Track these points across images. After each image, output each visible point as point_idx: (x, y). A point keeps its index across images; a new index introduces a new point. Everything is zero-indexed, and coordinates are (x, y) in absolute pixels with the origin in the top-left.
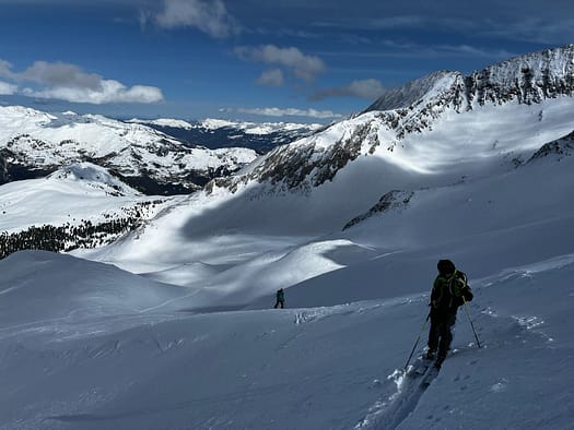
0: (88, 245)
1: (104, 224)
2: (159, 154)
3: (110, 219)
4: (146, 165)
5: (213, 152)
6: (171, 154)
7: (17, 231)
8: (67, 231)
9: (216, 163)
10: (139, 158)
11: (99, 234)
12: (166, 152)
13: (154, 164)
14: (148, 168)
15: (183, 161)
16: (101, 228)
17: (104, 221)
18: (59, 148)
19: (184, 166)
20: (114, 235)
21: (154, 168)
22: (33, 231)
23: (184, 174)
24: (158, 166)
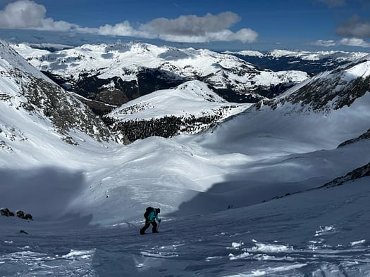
0: (192, 129)
1: (201, 118)
2: (239, 75)
3: (205, 115)
4: (230, 81)
5: (275, 73)
6: (247, 74)
7: (159, 118)
8: (182, 120)
9: (276, 82)
10: (227, 77)
11: (198, 123)
12: (244, 73)
13: (236, 81)
14: (231, 84)
15: (254, 79)
16: (199, 120)
17: (202, 116)
18: (183, 70)
19: (255, 83)
20: (206, 125)
21: (235, 84)
22: (166, 118)
23: (254, 88)
24: (237, 82)
